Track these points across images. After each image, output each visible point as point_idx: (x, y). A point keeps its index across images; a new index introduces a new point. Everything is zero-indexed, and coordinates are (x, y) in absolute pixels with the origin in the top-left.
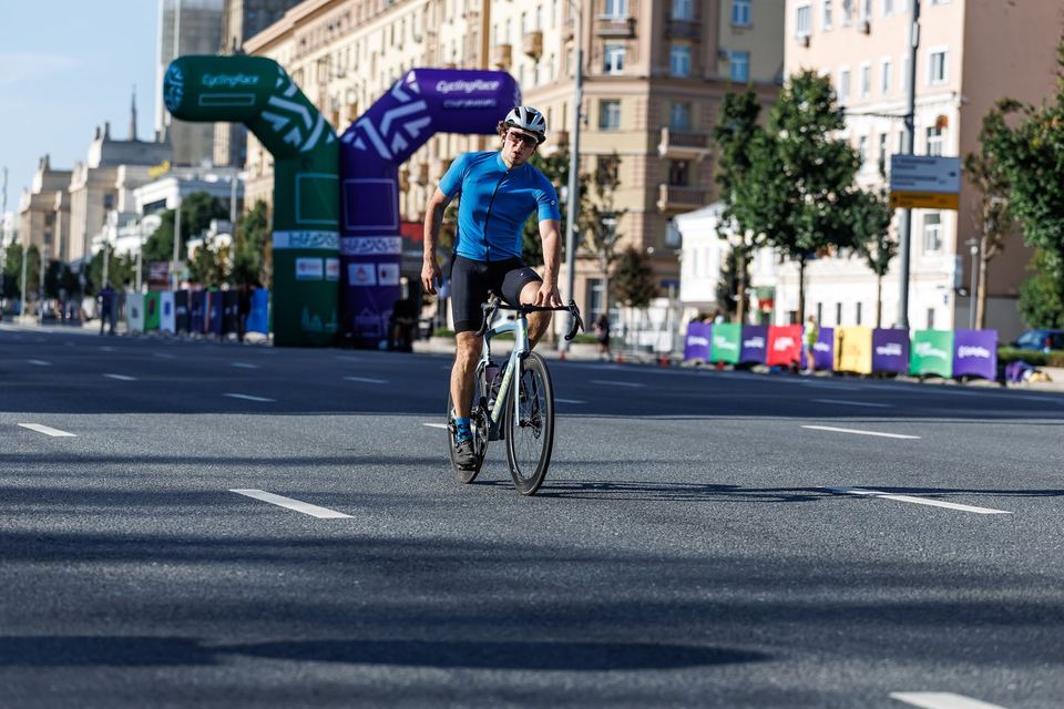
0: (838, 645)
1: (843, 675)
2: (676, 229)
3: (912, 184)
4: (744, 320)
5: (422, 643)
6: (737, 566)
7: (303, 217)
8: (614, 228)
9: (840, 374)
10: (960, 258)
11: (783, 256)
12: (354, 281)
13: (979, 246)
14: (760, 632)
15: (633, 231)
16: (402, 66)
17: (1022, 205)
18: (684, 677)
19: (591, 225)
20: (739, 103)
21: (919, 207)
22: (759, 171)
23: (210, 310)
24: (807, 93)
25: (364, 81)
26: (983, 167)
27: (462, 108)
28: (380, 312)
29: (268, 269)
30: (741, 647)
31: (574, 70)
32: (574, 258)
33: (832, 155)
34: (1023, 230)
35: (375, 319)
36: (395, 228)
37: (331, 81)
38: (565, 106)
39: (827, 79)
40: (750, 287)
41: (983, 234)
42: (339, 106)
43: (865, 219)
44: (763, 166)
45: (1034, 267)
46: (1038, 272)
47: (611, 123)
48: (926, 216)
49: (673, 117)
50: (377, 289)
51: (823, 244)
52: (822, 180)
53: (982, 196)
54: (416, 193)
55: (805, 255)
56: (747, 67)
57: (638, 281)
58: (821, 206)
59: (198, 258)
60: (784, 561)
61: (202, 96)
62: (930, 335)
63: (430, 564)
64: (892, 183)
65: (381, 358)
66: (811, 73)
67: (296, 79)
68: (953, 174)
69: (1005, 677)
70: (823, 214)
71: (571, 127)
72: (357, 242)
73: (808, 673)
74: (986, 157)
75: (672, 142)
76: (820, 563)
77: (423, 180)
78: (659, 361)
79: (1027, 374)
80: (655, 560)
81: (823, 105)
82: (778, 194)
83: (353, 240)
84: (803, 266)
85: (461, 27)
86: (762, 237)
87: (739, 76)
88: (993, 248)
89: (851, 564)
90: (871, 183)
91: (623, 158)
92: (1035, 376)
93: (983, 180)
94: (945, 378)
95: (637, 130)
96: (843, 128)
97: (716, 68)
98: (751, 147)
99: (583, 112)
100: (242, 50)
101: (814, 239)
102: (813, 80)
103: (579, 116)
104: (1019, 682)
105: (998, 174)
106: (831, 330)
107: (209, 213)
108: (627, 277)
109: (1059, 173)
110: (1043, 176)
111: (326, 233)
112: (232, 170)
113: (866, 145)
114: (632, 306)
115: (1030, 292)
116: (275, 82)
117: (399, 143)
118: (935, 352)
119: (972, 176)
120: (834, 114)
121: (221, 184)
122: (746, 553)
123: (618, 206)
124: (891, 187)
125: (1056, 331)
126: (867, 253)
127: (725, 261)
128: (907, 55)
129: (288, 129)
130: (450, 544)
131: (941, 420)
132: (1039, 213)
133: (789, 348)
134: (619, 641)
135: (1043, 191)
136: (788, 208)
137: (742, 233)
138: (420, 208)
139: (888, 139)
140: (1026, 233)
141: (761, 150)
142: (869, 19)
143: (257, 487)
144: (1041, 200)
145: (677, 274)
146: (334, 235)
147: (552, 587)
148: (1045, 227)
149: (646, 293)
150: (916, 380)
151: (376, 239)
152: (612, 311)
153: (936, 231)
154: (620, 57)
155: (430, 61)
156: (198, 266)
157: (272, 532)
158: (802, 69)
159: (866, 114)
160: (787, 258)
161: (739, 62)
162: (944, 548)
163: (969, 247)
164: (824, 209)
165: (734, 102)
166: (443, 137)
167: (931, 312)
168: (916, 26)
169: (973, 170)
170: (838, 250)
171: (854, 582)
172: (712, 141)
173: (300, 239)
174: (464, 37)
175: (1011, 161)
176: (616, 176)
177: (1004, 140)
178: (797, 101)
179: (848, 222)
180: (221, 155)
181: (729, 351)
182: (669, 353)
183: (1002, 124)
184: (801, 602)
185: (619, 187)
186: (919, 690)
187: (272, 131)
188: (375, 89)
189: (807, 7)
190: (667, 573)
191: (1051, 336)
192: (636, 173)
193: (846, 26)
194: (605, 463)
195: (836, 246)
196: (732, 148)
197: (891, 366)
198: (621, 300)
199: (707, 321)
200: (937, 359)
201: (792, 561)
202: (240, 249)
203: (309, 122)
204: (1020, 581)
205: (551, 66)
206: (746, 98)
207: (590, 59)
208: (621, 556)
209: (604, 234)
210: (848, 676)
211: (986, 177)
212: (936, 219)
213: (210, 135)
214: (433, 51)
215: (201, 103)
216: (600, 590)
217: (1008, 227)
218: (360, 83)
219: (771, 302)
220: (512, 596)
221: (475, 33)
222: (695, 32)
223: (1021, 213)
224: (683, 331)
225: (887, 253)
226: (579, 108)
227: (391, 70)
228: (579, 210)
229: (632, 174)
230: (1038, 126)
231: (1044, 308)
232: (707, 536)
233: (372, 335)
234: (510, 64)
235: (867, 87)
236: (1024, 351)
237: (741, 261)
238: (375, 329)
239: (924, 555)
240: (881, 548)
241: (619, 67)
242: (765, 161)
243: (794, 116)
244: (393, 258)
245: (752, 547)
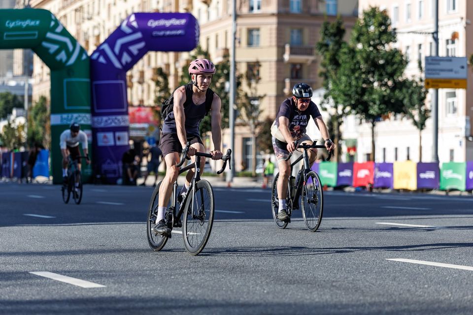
3: (438, 74)
4: (339, 160)
6: (338, 308)
7: (68, 105)
8: (258, 106)
9: (398, 190)
10: (468, 118)
11: (361, 120)
12: (101, 143)
15: (270, 107)
16: (126, 11)
19: (244, 105)
20: (332, 28)
21: (443, 87)
22: (345, 68)
23: (14, 164)
24: (373, 20)
25: (104, 21)
27: (164, 36)
29: (48, 137)
31: (231, 10)
32: (234, 125)
33: (390, 58)
35: (114, 166)
36: (124, 110)
37: (83, 22)
38: (226, 33)
40: (342, 140)
42: (89, 37)
43: (411, 96)
44: (348, 66)
47: (255, 41)
48: (447, 93)
49: (292, 37)
50: (115, 147)
51: (385, 112)
52: (384, 73)
54: (137, 88)
55: (374, 119)
56: (336, 6)
58: (383, 89)
59: (5, 132)
60: (367, 304)
61: (5, 34)
62: (452, 165)
64: (426, 74)
65: (119, 190)
66: (376, 8)
67: (62, 21)
68: (463, 67)
70: (385, 93)
71: (230, 46)
72: (102, 120)
75: (292, 52)
76: (389, 304)
77: (141, 80)
81: (383, 28)
82: (357, 82)
83: (100, 118)
84: (374, 125)
86: (348, 109)
87: (332, 12)
90: (413, 74)
91: (262, 64)
94: (462, 191)
95: (270, 46)
96: (395, 41)
97: (317, 7)
98: (340, 54)
99: (238, 36)
100: (29, 5)
101: (380, 109)
102: (377, 13)
103: (235, 39)
106: (391, 165)
107: (11, 104)
108: (267, 135)
111: (83, 115)
112: (25, 78)
113: (409, 51)
116: (50, 24)
117: (126, 58)
118: (455, 176)
120: (390, 33)
121: (18, 87)
122: (344, 301)
123: (260, 93)
124: (426, 77)
126: (412, 117)
129: (58, 52)
130: (164, 300)
133: (366, 176)
136: (364, 91)
137: (336, 107)
138: (140, 98)
139: (422, 47)
141: (346, 56)
143: (46, 270)
146: (88, 116)
150: (443, 193)
151: (114, 117)
152: (258, 157)
153: (453, 102)
154: (259, 2)
155: (143, 8)
156: (6, 138)
157: (56, 297)
159: (409, 32)
160: (364, 121)
161: (331, 3)
162: (464, 294)
164: (385, 91)
165: (329, 27)
166: (152, 54)
167: (452, 151)
170: (395, 115)
172: (316, 51)
173: (67, 119)
176: (258, 74)
178: (367, 25)
179: (401, 98)
180: (18, 69)
181: (329, 179)
185: (261, 82)
187: (49, 54)
188: (110, 27)
192: (270, 73)
195: (393, 113)
196: (328, 55)
197: (428, 185)
198: (264, 150)
200: (456, 180)
201: (372, 304)
202: (31, 126)
203: (71, 47)
205: (217, 8)
206: (335, 26)
207: (241, 3)
209: (252, 110)
212: (454, 95)
213: (11, 57)
214: (145, 2)
215: (5, 38)
218: (102, 23)
219: (354, 148)
225: (424, 116)
226: (235, 34)
227: (120, 14)
228: (237, 96)
229: (268, 73)
232: (321, 291)
233: (112, 175)
234: (192, 8)
235: (409, 16)
237: (335, 124)
238: (114, 172)
239: (452, 298)
240: (426, 295)
241: (259, 8)
242: (349, 62)
243: (366, 35)
244: (126, 129)
245: (348, 297)
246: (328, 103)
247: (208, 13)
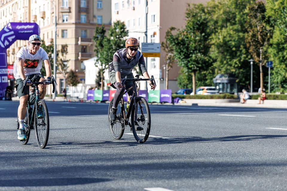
0: (130, 176)
1: (131, 184)
2: (84, 65)
3: (147, 51)
4: (103, 89)
5: (16, 180)
6: (102, 156)
8: (67, 65)
10: (161, 70)
13: (166, 67)
14: (109, 173)
15: (72, 65)
16: (6, 22)
17: (177, 55)
18: (88, 186)
19: (60, 64)
20: (100, 30)
21: (149, 57)
22: (106, 48)
24: (118, 26)
26: (166, 45)
27: (24, 33)
28: (3, 90)
30: (104, 177)
31: (54, 22)
32: (56, 73)
34: (177, 62)
35: (1, 92)
36: (6, 66)
38: (52, 32)
39: (123, 22)
40: (104, 80)
41: (167, 63)
44: (107, 47)
45: (181, 72)
46: (182, 73)
47: (65, 36)
48: (151, 59)
49: (82, 34)
50: (2, 83)
53: (166, 53)
54: (12, 57)
56: (102, 20)
57: (74, 79)
60: (115, 154)
63: (18, 158)
64: (142, 50)
65: (3, 102)
66: (119, 21)
68: (158, 48)
69: (175, 183)
71: (54, 37)
73: (122, 184)
74: (167, 43)
75: (82, 41)
76: (125, 154)
77: (13, 53)
78: (80, 101)
79: (180, 101)
80: (80, 155)
81: (122, 30)
82: (111, 54)
85: (23, 10)
86: (107, 66)
87: (100, 22)
88: (170, 68)
89: (133, 154)
91: (68, 46)
92: (182, 101)
93: (166, 49)
94: (158, 103)
95: (72, 38)
96: (128, 36)
97: (93, 20)
98: (104, 42)
99: (57, 33)
102: (120, 23)
103: (56, 34)
104: (178, 184)
105: (170, 47)
108: (71, 78)
109: (187, 47)
110: (182, 47)
114: (73, 86)
115: (180, 79)
117: (6, 43)
118: (155, 96)
119: (163, 48)
120: (126, 32)
122: (105, 152)
123: (67, 59)
125: (187, 89)
126: (136, 69)
127: (97, 73)
128: (145, 16)
130: (23, 153)
131: (157, 114)
132: (182, 58)
134: (70, 177)
135: (183, 52)
137: (102, 65)
138: (13, 60)
139: (140, 38)
140: (178, 63)
141: (106, 42)
142: (134, 6)
144: (182, 54)
145: (84, 77)
147: (52, 164)
148: (183, 61)
149: (76, 82)
150: (150, 104)
151: (1, 70)
152: (67, 88)
153: (154, 63)
154: (67, 18)
158: (117, 20)
159: (134, 32)
161: (99, 18)
163: (163, 67)
165: (99, 29)
166: (18, 41)
168: (147, 8)
169: (163, 46)
171: (134, 159)
172: (93, 40)
174: (24, 13)
175: (174, 44)
176: (67, 50)
177: (172, 38)
178: (115, 29)
181: (99, 97)
182: (83, 99)
183: (171, 33)
184: (120, 165)
185: (68, 54)
186: (152, 187)
189: (117, 3)
190: (83, 158)
191: (186, 91)
192: (72, 50)
193: (128, 8)
194: (66, 129)
196: (98, 42)
198: (69, 84)
199: (93, 89)
200: (156, 98)
201: (117, 154)
204: (178, 156)
205: (48, 21)
206: (102, 29)
207: (59, 18)
208: (71, 154)
209: (64, 66)
210: (133, 184)
211: (167, 48)
212: (154, 60)
214: (15, 17)
216: (65, 164)
217: (173, 62)
220: (41, 166)
221: (26, 12)
222: (87, 10)
223: (177, 57)
224: (87, 92)
226: (56, 32)
227: (4, 23)
228: (57, 60)
229: (71, 50)
230: (181, 34)
231: (184, 83)
234: (37, 20)
235: (134, 25)
236: (179, 95)
237: (102, 73)
238: (1, 94)
239: (153, 151)
240: (141, 149)
241: (67, 21)
242: (107, 45)
243: (115, 33)
244: (6, 75)
245: (106, 150)
246: (98, 63)
247: (44, 23)
